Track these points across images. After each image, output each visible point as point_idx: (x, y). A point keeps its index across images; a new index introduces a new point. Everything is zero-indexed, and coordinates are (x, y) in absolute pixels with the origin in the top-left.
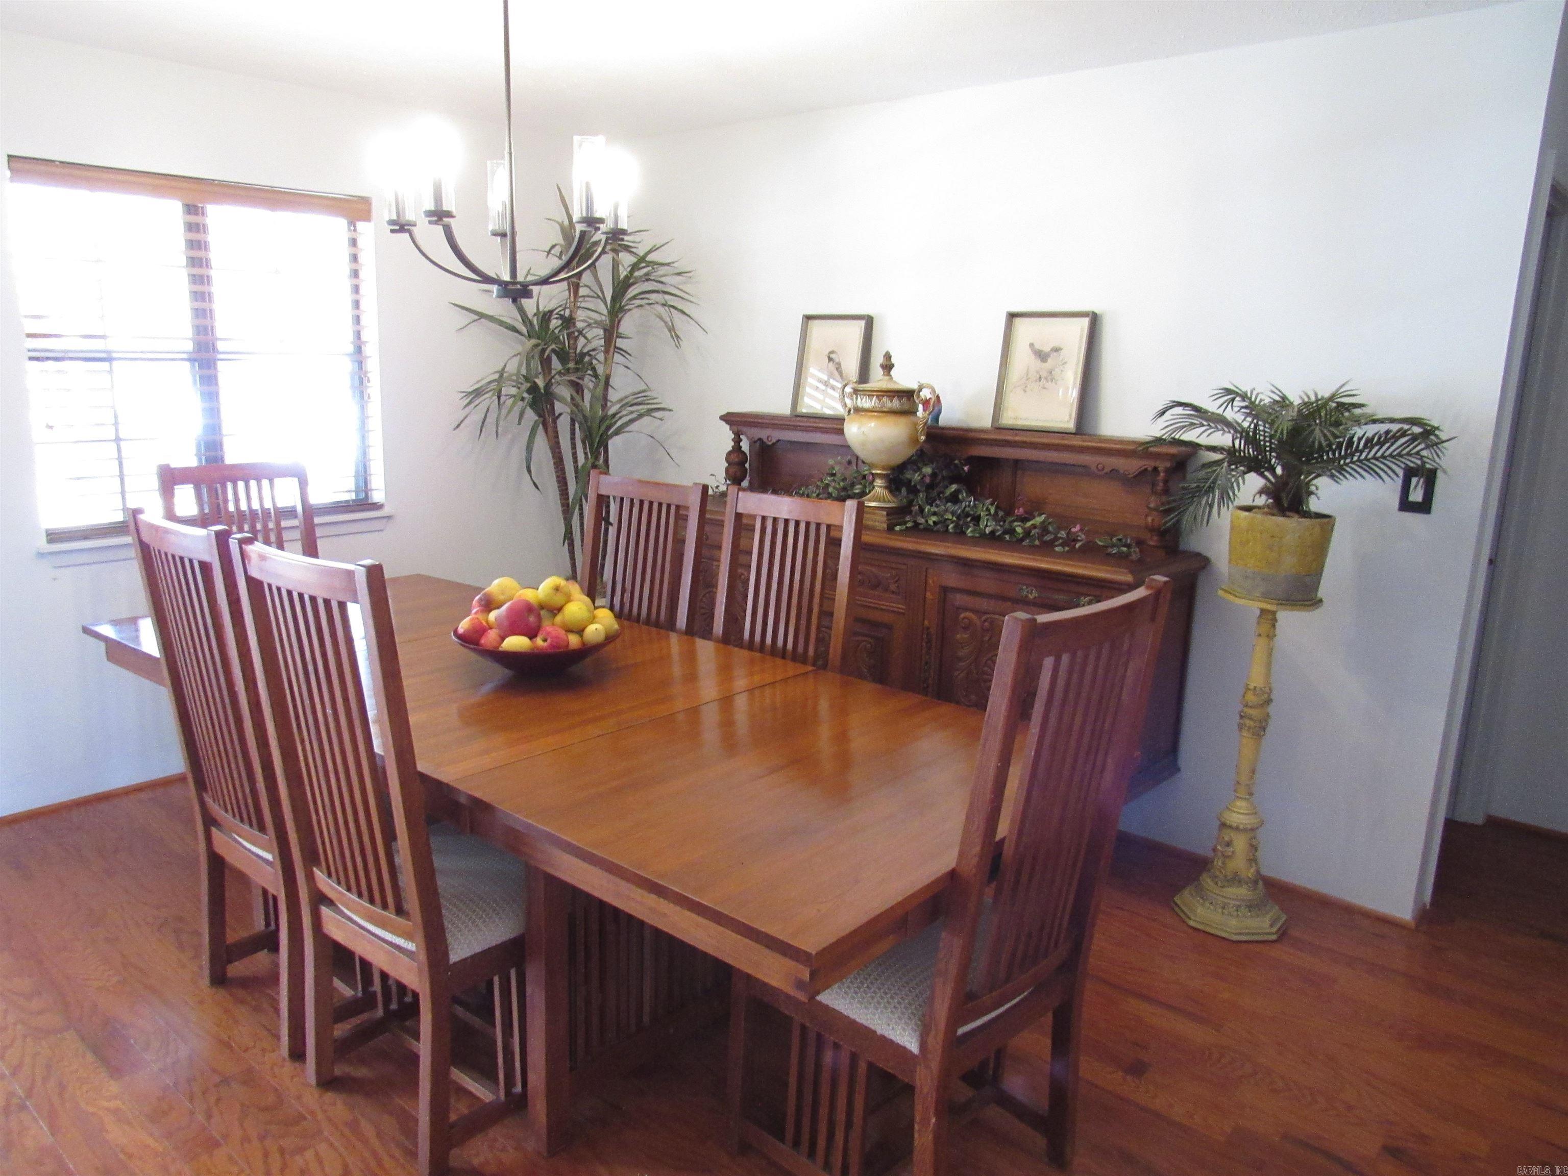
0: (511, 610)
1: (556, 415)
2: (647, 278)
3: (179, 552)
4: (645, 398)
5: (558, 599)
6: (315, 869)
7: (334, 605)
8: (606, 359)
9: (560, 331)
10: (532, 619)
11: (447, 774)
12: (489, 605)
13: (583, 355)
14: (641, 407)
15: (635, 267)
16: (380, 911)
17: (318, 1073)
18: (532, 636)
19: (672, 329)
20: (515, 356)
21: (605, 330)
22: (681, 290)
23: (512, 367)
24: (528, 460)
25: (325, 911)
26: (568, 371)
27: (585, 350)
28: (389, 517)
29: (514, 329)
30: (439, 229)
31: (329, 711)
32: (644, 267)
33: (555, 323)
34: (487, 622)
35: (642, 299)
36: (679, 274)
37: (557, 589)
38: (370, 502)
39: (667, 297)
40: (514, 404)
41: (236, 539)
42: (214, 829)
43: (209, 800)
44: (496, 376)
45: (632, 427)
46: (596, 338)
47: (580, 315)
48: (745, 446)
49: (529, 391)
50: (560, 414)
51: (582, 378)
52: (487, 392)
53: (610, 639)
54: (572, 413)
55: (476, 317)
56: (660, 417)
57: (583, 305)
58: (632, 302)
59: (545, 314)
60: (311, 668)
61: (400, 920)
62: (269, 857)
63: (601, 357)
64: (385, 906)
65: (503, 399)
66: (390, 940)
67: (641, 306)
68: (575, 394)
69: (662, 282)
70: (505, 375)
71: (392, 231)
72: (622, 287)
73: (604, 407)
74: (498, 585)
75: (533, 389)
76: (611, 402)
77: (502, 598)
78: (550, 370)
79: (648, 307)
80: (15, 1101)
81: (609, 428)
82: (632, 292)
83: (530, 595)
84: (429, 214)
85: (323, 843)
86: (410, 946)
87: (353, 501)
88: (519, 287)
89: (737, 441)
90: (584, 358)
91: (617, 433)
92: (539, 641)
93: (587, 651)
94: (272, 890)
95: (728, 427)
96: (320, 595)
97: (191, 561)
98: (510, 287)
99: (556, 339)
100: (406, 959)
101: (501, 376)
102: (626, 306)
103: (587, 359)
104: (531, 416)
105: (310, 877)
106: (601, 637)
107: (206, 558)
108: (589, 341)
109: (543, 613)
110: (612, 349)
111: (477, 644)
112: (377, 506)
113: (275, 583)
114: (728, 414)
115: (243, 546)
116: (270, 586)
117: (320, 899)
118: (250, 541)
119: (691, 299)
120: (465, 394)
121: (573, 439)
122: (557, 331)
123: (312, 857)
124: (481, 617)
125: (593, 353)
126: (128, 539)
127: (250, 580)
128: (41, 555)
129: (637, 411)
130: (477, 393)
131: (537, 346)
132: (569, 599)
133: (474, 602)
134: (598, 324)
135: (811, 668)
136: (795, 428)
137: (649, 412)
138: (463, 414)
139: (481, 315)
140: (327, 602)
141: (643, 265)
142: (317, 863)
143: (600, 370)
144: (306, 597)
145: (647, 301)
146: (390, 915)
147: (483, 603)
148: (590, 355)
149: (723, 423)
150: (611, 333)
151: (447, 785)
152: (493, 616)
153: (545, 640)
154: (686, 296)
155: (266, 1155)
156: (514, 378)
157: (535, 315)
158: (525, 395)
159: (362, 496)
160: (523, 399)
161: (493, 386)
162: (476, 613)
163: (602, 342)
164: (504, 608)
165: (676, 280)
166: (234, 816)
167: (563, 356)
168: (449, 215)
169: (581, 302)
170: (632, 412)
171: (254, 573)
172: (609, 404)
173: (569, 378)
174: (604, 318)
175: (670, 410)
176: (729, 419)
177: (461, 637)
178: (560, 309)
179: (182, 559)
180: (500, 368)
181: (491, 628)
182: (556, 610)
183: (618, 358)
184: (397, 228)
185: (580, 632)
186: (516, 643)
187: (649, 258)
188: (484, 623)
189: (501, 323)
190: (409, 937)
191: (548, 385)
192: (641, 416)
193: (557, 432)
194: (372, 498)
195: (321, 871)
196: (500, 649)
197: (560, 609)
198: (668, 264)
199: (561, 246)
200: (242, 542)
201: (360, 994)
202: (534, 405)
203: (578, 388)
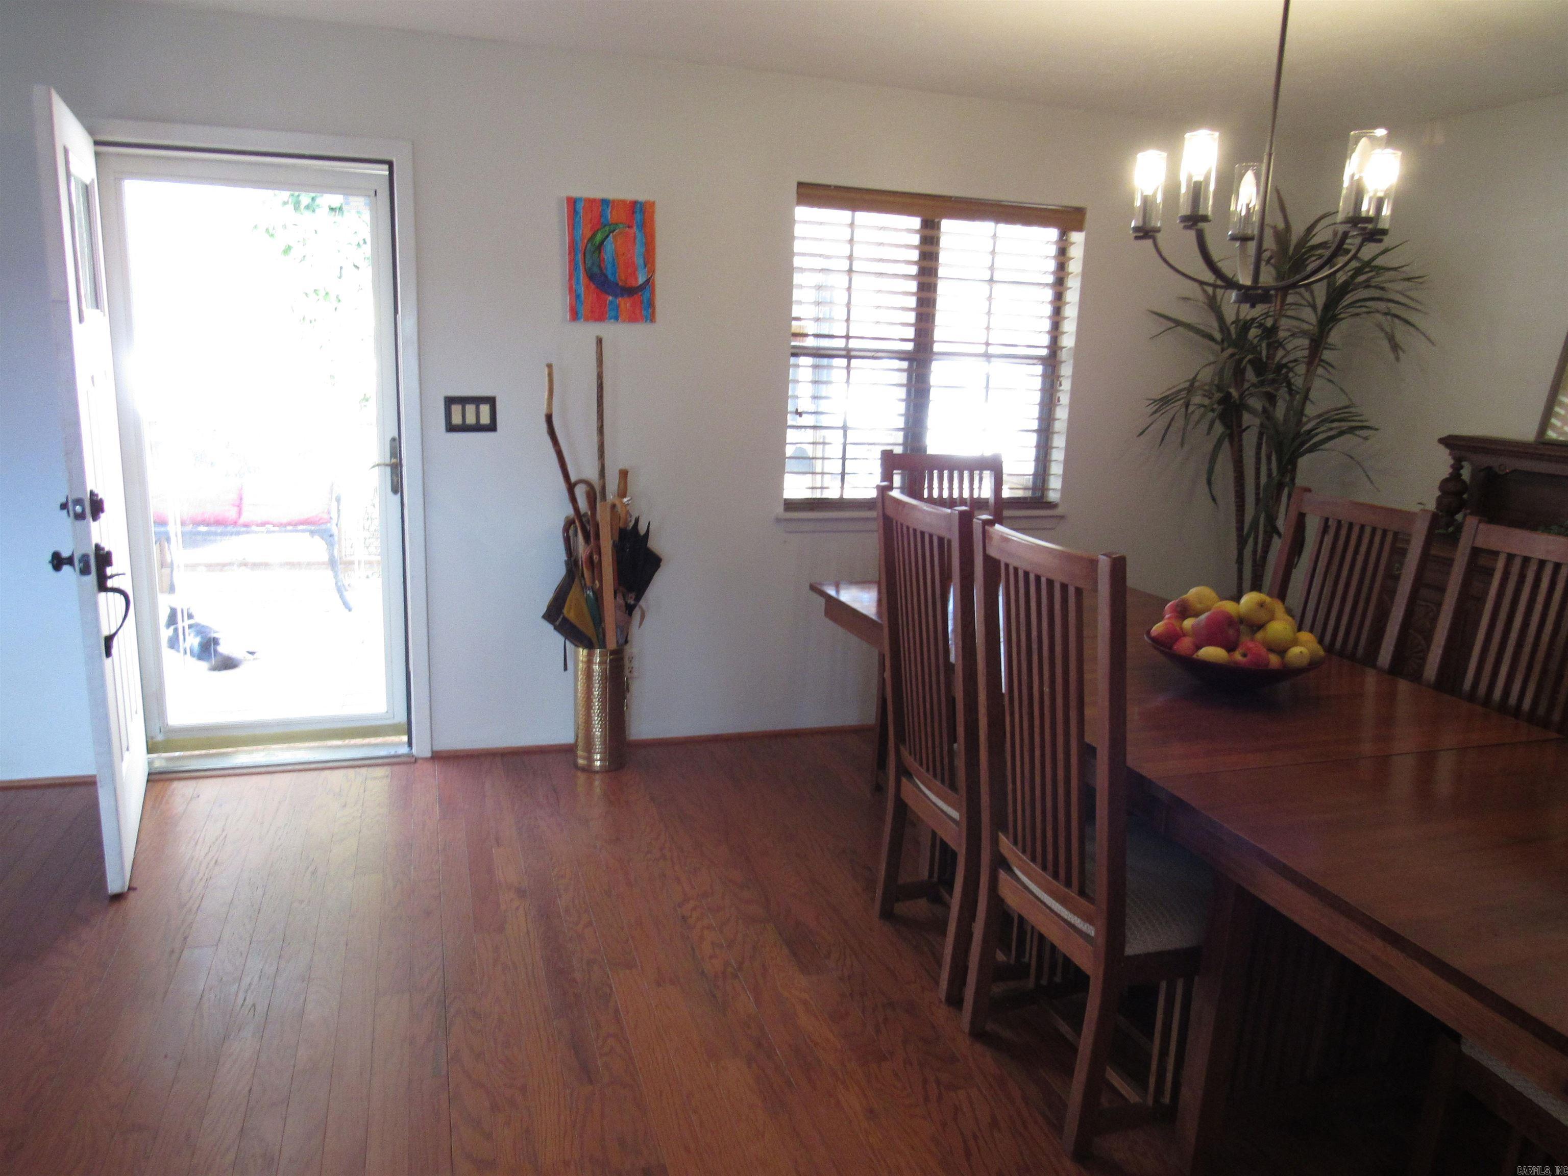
0: (1209, 619)
1: (1244, 427)
2: (1367, 285)
3: (920, 527)
4: (1346, 415)
5: (1263, 615)
6: (1000, 834)
7: (1071, 591)
8: (1308, 371)
9: (1259, 341)
10: (1231, 632)
11: (1148, 770)
12: (1184, 611)
13: (1280, 367)
14: (1343, 424)
15: (1358, 271)
16: (1062, 888)
17: (973, 1023)
18: (1230, 649)
19: (1391, 339)
20: (1209, 364)
21: (1312, 340)
22: (1408, 297)
23: (1206, 375)
24: (1210, 471)
25: (1003, 875)
26: (1262, 383)
27: (1284, 361)
28: (1062, 517)
29: (1211, 338)
30: (1191, 235)
31: (1046, 689)
32: (1367, 272)
33: (1253, 332)
34: (1181, 628)
35: (1360, 307)
36: (1409, 279)
37: (1262, 605)
38: (1044, 501)
39: (1390, 305)
40: (1203, 416)
41: (980, 519)
42: (904, 780)
43: (905, 753)
44: (1187, 385)
45: (1327, 446)
46: (1298, 347)
47: (1284, 323)
48: (1466, 473)
49: (1220, 402)
50: (1248, 427)
51: (1277, 389)
52: (1179, 400)
53: (1313, 664)
54: (1262, 425)
55: (1172, 325)
56: (1364, 436)
57: (1289, 313)
58: (1347, 310)
59: (1246, 322)
60: (1035, 646)
61: (1082, 901)
62: (955, 814)
63: (1301, 369)
64: (1068, 884)
65: (1191, 408)
66: (1066, 917)
67: (1357, 314)
68: (1267, 405)
69: (1382, 289)
70: (1197, 384)
71: (1137, 238)
72: (1336, 294)
73: (1299, 423)
74: (1196, 593)
75: (1226, 400)
76: (1308, 417)
77: (1199, 606)
78: (1243, 380)
79: (1364, 316)
80: (730, 969)
81: (1303, 444)
82: (1348, 299)
83: (1229, 606)
84: (1185, 219)
85: (1015, 811)
86: (1090, 930)
87: (1031, 498)
88: (1260, 291)
89: (1457, 468)
90: (1281, 370)
91: (1311, 450)
92: (1238, 656)
93: (1288, 672)
94: (953, 845)
95: (1448, 451)
96: (1058, 578)
97: (931, 536)
98: (1251, 292)
99: (1254, 349)
100: (1081, 941)
101: (1192, 385)
102: (1340, 314)
103: (1284, 371)
104: (1219, 428)
105: (995, 842)
106: (1305, 661)
107: (946, 535)
108: (1288, 352)
109: (1242, 627)
110: (1317, 361)
111: (1170, 648)
112: (1052, 505)
113: (1013, 563)
114: (1450, 437)
115: (987, 527)
116: (1007, 565)
117: (1001, 862)
118: (991, 523)
119: (1419, 307)
120: (1151, 401)
121: (1258, 453)
122: (1255, 341)
123: (1000, 823)
124: (1174, 621)
125: (1291, 365)
126: (873, 514)
127: (987, 559)
128: (778, 520)
129: (1336, 428)
130: (1165, 401)
131: (1232, 355)
132: (1272, 618)
133: (1167, 607)
134: (1304, 333)
135: (1554, 735)
136: (1541, 457)
137: (1352, 430)
138: (1149, 421)
139: (1178, 323)
140: (1064, 587)
141: (1367, 270)
142: (1005, 830)
143: (1298, 382)
144: (1043, 580)
145: (1364, 310)
146: (1073, 894)
147: (1179, 609)
148: (1288, 368)
149: (1442, 448)
150: (1318, 342)
151: (1150, 782)
152: (1188, 623)
153: (1244, 655)
154: (1412, 304)
155: (925, 1081)
156: (1206, 388)
157: (1233, 323)
158: (1215, 406)
159: (1038, 494)
160: (1213, 410)
161: (1184, 394)
162: (1169, 618)
163: (1306, 353)
164: (1203, 617)
165: (1399, 286)
166: (928, 770)
167: (1260, 367)
168: (1205, 219)
169: (1288, 309)
170: (1331, 429)
171: (993, 552)
172: (1305, 419)
173: (1265, 390)
174: (1312, 327)
175: (1377, 429)
176: (1449, 442)
177: (1156, 641)
178: (1261, 318)
179: (922, 533)
180: (1191, 377)
181: (1184, 635)
182: (1257, 627)
183: (1320, 371)
184: (1141, 234)
185: (1282, 651)
186: (1212, 653)
187: (1375, 263)
188: (1178, 628)
189: (1198, 331)
190: (1089, 919)
191: (1242, 396)
192: (1341, 433)
193: (1241, 446)
194: (1047, 497)
195: (1007, 838)
196: (1195, 656)
197: (1261, 626)
198: (1395, 269)
199: (1272, 250)
200: (986, 523)
201: (1012, 962)
202: (1223, 417)
203: (1271, 399)
